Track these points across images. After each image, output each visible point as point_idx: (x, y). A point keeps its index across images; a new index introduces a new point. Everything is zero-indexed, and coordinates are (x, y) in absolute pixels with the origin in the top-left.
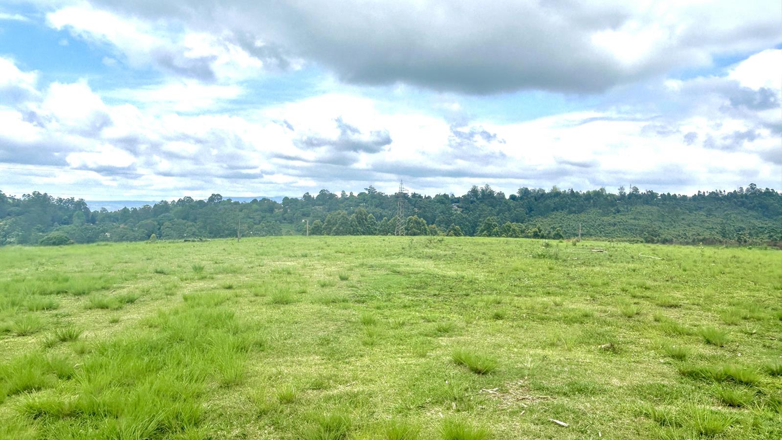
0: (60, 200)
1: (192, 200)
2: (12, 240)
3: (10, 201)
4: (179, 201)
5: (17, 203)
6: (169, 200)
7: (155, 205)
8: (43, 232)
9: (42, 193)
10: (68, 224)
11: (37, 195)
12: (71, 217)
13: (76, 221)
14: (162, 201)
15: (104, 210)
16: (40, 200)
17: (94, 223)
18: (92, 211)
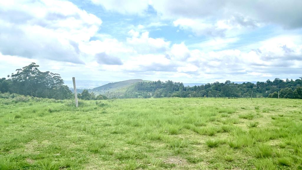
0: (176, 83)
1: (219, 83)
2: (162, 95)
3: (162, 83)
4: (214, 83)
5: (164, 84)
6: (210, 83)
7: (206, 85)
8: (171, 93)
9: (171, 81)
10: (178, 91)
11: (169, 81)
12: (178, 89)
13: (180, 90)
14: (208, 83)
15: (189, 86)
16: (170, 83)
17: (185, 91)
18: (185, 87)
